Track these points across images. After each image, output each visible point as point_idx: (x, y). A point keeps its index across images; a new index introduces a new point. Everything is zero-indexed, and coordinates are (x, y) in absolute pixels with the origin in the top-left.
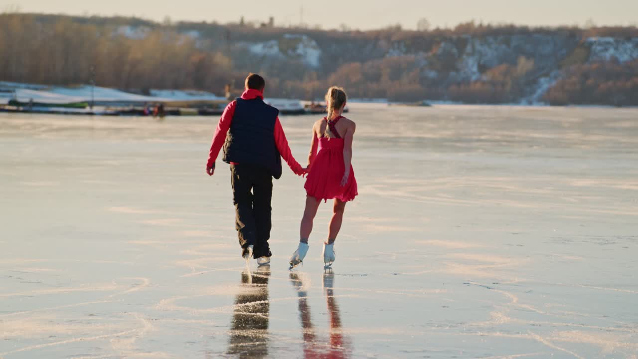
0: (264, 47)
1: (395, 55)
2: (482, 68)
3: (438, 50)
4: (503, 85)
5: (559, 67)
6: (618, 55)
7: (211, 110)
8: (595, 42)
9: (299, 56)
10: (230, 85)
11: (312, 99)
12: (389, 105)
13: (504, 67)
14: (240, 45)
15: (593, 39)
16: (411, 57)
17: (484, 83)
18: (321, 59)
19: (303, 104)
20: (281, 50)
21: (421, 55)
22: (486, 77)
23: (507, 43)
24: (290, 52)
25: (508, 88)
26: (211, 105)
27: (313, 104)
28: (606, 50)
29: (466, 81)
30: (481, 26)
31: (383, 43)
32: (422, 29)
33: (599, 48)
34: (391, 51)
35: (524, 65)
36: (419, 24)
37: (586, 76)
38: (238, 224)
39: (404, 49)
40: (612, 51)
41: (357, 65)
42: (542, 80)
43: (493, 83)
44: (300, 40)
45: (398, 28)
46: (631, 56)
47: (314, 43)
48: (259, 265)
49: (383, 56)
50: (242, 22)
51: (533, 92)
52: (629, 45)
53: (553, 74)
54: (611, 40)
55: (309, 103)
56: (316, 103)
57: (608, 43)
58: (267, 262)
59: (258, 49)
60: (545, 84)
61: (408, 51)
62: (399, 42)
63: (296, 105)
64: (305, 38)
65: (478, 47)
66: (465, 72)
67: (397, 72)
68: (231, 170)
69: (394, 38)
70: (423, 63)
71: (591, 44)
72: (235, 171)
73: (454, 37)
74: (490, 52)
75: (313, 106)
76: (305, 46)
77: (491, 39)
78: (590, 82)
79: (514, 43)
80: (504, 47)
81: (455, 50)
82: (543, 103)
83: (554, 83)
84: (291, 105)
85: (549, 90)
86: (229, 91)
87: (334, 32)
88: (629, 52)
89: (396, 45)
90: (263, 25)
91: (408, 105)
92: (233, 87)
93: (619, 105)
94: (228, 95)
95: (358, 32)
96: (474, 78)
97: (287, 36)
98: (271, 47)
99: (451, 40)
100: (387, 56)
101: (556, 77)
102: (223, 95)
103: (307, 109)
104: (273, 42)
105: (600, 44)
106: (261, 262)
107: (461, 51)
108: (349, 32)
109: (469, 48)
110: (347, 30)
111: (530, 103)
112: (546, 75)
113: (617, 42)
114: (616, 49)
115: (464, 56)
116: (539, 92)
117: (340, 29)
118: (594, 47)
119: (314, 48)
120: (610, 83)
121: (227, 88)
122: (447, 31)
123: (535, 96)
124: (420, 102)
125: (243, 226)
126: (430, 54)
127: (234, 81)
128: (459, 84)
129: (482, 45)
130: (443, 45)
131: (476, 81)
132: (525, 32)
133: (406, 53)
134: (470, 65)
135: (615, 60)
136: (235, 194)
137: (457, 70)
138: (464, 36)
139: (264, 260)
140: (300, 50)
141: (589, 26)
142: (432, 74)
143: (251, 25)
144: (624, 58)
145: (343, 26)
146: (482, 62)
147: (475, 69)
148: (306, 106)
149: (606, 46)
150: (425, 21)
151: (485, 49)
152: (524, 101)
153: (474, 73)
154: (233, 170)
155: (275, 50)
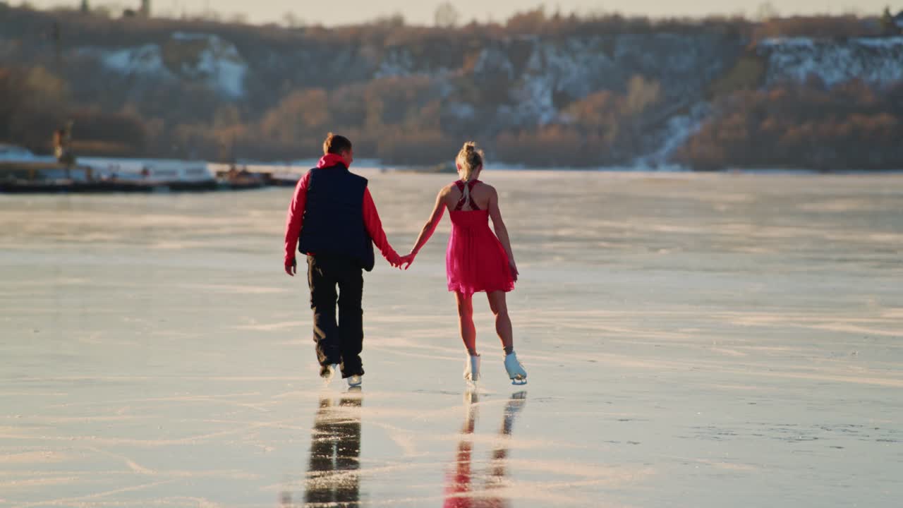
0: (132, 57)
1: (392, 75)
2: (561, 100)
3: (477, 63)
4: (602, 131)
5: (709, 97)
6: (821, 73)
7: (23, 182)
8: (777, 46)
9: (204, 75)
10: (62, 133)
11: (231, 160)
12: (384, 171)
13: (601, 97)
14: (81, 52)
15: (773, 41)
16: (424, 78)
17: (564, 127)
18: (247, 82)
19: (212, 169)
20: (167, 63)
21: (444, 73)
22: (567, 117)
23: (608, 50)
24: (185, 67)
25: (610, 136)
26: (22, 172)
27: (233, 170)
28: (798, 62)
29: (530, 124)
30: (557, 17)
31: (368, 51)
32: (443, 23)
33: (784, 59)
34: (385, 66)
35: (641, 92)
36: (437, 15)
37: (760, 113)
38: (316, 334)
39: (409, 63)
40: (809, 65)
41: (318, 94)
42: (676, 121)
43: (581, 128)
44: (204, 45)
45: (398, 22)
46: (847, 73)
47: (232, 50)
48: (349, 387)
49: (369, 76)
50: (84, 7)
51: (659, 145)
52: (844, 53)
53: (696, 109)
54: (807, 42)
55: (226, 168)
56: (239, 168)
57: (803, 48)
58: (358, 382)
59: (119, 60)
60: (681, 129)
61: (416, 68)
62: (399, 49)
63: (200, 171)
64: (214, 39)
65: (552, 58)
66: (528, 108)
67: (396, 108)
68: (308, 262)
69: (391, 41)
70: (447, 89)
71: (770, 50)
72: (313, 263)
73: (507, 39)
74: (574, 69)
75: (234, 174)
76: (216, 57)
77: (576, 44)
78: (767, 124)
79: (621, 50)
80: (601, 57)
81: (507, 65)
82: (677, 166)
83: (698, 127)
84: (189, 172)
85: (689, 141)
86: (62, 143)
87: (271, 28)
88: (843, 65)
89: (394, 55)
90: (129, 13)
91: (418, 171)
92: (68, 136)
93: (825, 167)
94: (59, 152)
95: (319, 29)
96: (545, 118)
97: (179, 36)
98: (147, 57)
99: (501, 45)
100: (378, 76)
101: (702, 116)
102: (48, 152)
103: (220, 180)
104: (151, 48)
105: (787, 51)
106: (352, 383)
107: (520, 65)
108: (302, 30)
109: (534, 61)
110: (298, 24)
111: (653, 166)
112: (685, 111)
113: (819, 45)
114: (818, 60)
115: (526, 77)
116: (670, 144)
117: (285, 24)
118: (774, 57)
119: (232, 59)
120: (806, 127)
121: (57, 138)
122: (493, 27)
123: (663, 152)
124: (442, 166)
125: (323, 337)
126: (460, 72)
127: (70, 124)
128: (516, 130)
129: (559, 54)
130: (484, 54)
131: (550, 125)
132: (641, 28)
133: (414, 69)
134: (538, 94)
135: (815, 82)
136: (313, 294)
137: (513, 103)
138: (525, 37)
139: (355, 379)
140: (205, 65)
141: (766, 15)
142: (465, 111)
143: (102, 14)
144: (834, 77)
145: (289, 17)
146: (560, 88)
147: (547, 101)
148: (220, 174)
149: (798, 55)
150: (449, 7)
151: (565, 62)
152: (641, 160)
153: (544, 109)
154: (311, 262)
155: (155, 64)
